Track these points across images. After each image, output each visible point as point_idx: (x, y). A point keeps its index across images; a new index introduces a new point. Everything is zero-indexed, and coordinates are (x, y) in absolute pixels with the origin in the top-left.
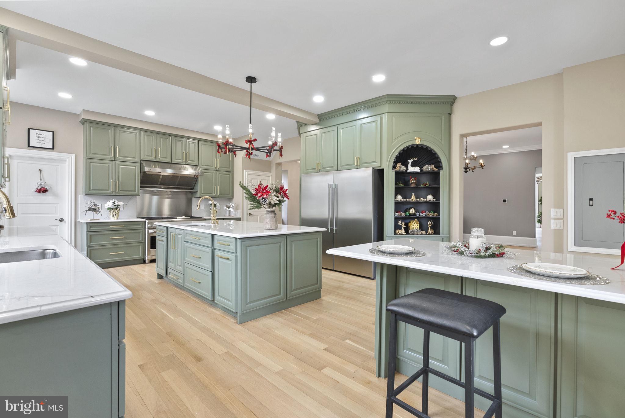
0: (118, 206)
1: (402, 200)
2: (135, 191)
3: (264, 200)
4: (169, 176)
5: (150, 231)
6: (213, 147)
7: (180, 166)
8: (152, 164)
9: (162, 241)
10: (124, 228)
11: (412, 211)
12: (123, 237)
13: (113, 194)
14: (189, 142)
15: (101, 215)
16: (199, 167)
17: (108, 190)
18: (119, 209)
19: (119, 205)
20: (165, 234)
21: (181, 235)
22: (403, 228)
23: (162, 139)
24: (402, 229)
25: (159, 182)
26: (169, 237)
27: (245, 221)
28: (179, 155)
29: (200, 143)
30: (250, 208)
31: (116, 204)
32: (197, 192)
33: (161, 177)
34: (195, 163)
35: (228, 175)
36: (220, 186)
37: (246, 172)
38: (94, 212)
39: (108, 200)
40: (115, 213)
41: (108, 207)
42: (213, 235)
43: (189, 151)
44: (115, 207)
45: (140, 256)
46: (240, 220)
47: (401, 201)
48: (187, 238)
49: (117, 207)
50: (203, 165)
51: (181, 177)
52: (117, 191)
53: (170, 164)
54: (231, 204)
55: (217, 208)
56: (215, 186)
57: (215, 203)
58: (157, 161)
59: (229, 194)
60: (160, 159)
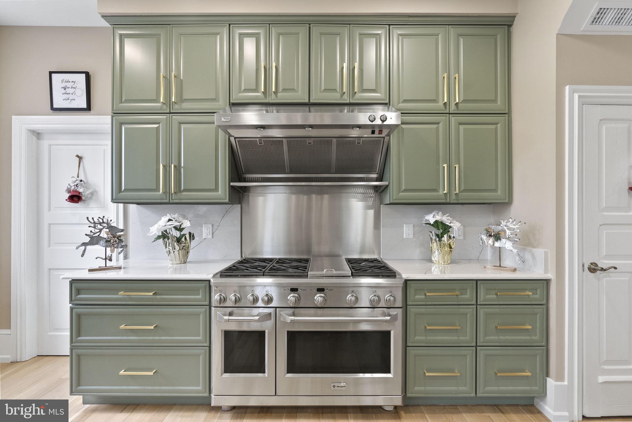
4: (304, 142)
7: (335, 109)
10: (157, 300)
12: (154, 326)
13: (167, 201)
14: (360, 34)
16: (391, 109)
17: (157, 190)
23: (282, 39)
29: (394, 32)
33: (286, 147)
34: (380, 95)
35: (490, 126)
36: (462, 164)
37: (576, 95)
45: (200, 388)
50: (406, 101)
51: (340, 144)
52: (173, 193)
53: (306, 108)
54: (506, 226)
55: (454, 237)
56: (445, 165)
57: (446, 219)
58: (271, 101)
59: (495, 190)
60: (277, 96)
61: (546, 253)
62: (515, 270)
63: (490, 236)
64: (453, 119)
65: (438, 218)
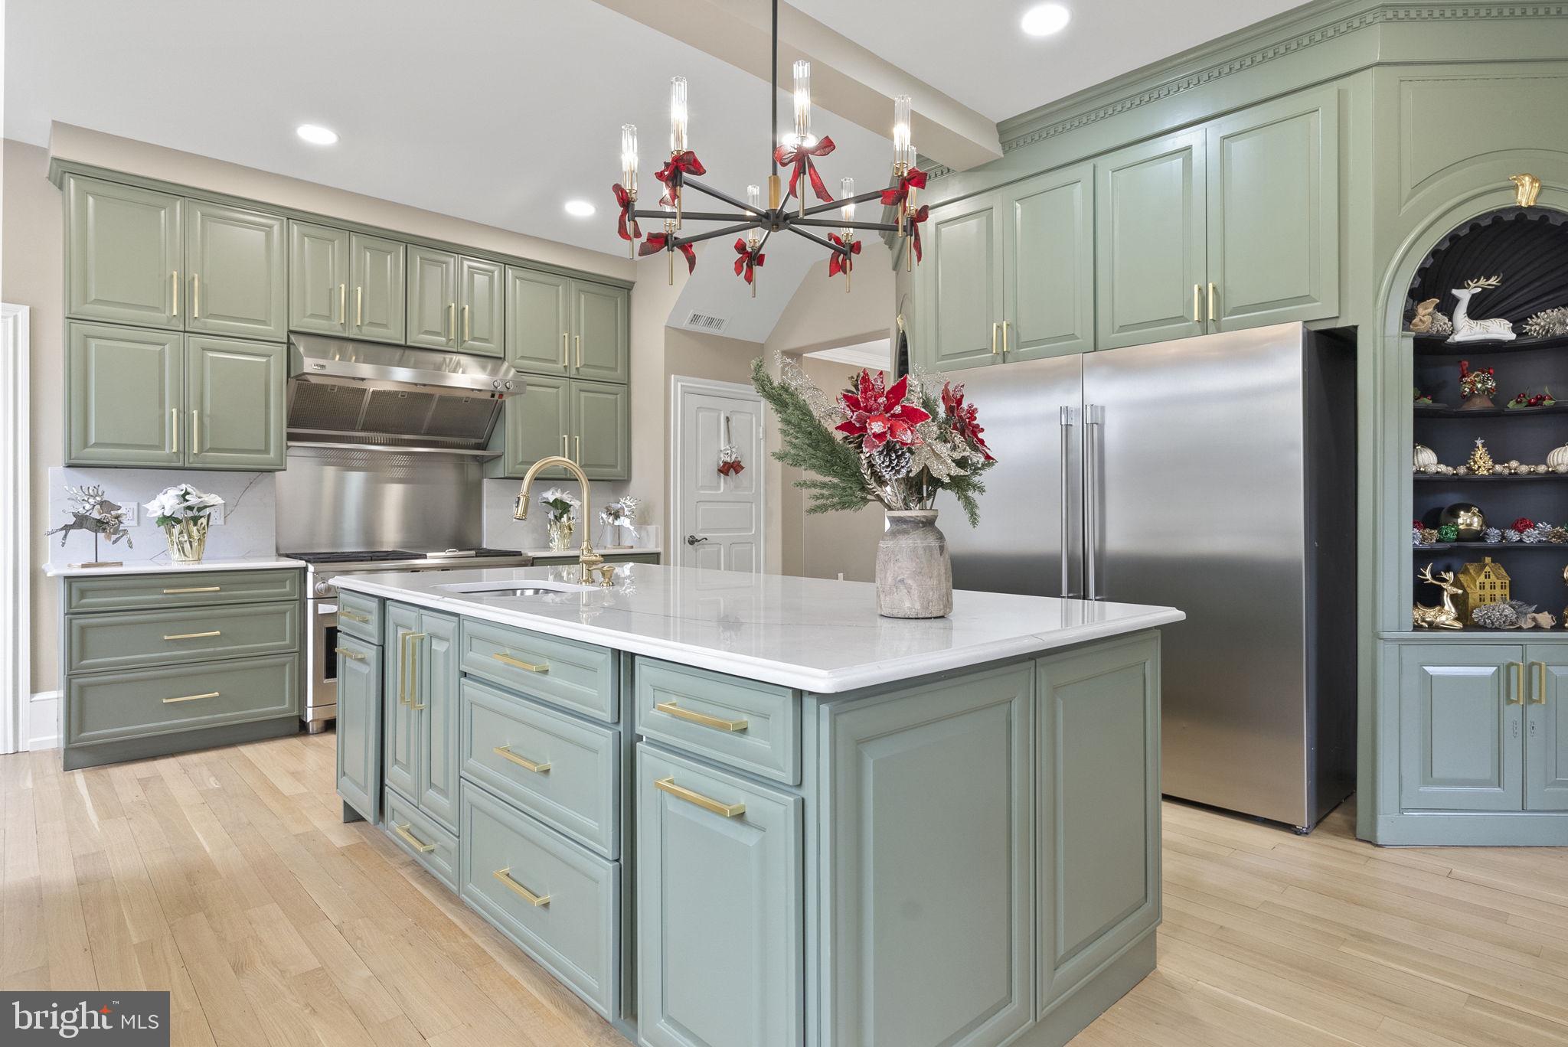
0: (200, 509)
1: (1443, 468)
2: (267, 451)
3: (898, 457)
4: (396, 393)
5: (325, 608)
6: (558, 291)
7: (438, 357)
8: (333, 345)
9: (362, 660)
10: (221, 598)
11: (1469, 520)
12: (218, 633)
13: (180, 464)
14: (470, 267)
15: (131, 547)
16: (506, 365)
17: (161, 447)
18: (205, 523)
19: (206, 507)
20: (372, 629)
21: (447, 640)
22: (1447, 600)
23: (368, 254)
24: (1442, 605)
25: (362, 418)
26: (391, 645)
27: (675, 565)
28: (434, 321)
29: (510, 272)
30: (814, 503)
31: (193, 500)
32: (499, 457)
33: (368, 398)
34: (493, 347)
35: (609, 396)
36: (583, 436)
37: (679, 384)
38: (101, 535)
39: (161, 488)
40: (190, 536)
41: (159, 513)
42: (625, 662)
43: (471, 301)
44: (190, 514)
45: (284, 707)
46: (658, 563)
47: (1438, 473)
48: (478, 658)
49: (195, 512)
50: (522, 357)
51: (443, 400)
52: (195, 451)
53: (403, 350)
54: (624, 503)
55: (573, 518)
56: (565, 436)
57: (566, 498)
58: (351, 336)
59: (615, 466)
60: (361, 331)
61: (657, 528)
62: (632, 547)
63: (610, 514)
64: (574, 384)
65: (558, 495)
